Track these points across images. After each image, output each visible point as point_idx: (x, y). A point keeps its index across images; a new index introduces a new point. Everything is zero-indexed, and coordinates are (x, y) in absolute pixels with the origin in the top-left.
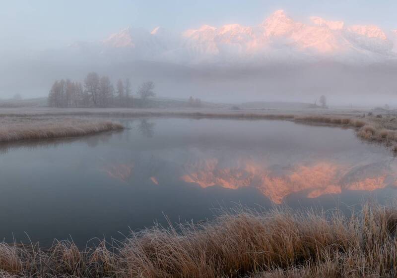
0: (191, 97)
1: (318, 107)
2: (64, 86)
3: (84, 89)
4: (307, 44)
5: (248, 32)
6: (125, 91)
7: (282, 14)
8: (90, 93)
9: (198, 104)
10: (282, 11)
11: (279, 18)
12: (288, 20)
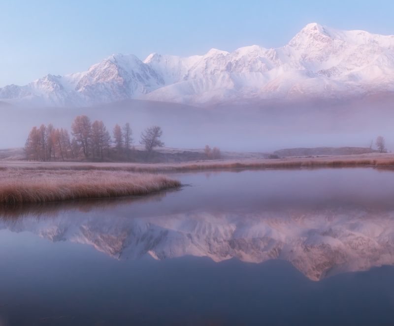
0: (207, 147)
1: (375, 151)
2: (46, 133)
3: (72, 138)
4: (351, 69)
5: (271, 56)
6: (124, 139)
7: (315, 29)
8: (79, 143)
9: (217, 155)
10: (315, 24)
11: (311, 34)
12: (324, 36)
